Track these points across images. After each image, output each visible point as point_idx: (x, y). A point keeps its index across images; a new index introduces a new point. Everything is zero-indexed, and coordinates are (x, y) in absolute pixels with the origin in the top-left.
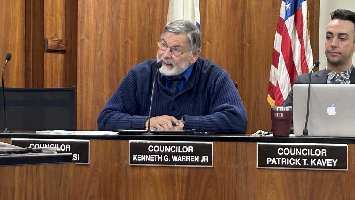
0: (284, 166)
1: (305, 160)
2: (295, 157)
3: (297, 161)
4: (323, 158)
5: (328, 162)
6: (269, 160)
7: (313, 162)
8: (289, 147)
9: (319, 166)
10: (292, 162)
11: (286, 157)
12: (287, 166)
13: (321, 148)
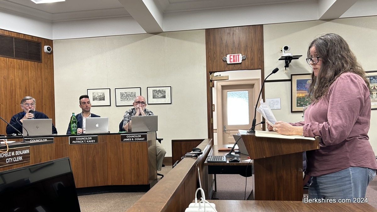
0: (78, 143)
1: (85, 141)
2: (82, 140)
3: (82, 141)
4: (91, 140)
5: (92, 141)
6: (73, 142)
7: (87, 141)
8: (80, 137)
9: (89, 143)
10: (81, 142)
11: (79, 140)
12: (79, 143)
13: (90, 137)
